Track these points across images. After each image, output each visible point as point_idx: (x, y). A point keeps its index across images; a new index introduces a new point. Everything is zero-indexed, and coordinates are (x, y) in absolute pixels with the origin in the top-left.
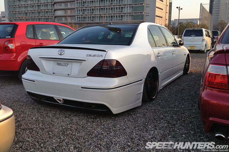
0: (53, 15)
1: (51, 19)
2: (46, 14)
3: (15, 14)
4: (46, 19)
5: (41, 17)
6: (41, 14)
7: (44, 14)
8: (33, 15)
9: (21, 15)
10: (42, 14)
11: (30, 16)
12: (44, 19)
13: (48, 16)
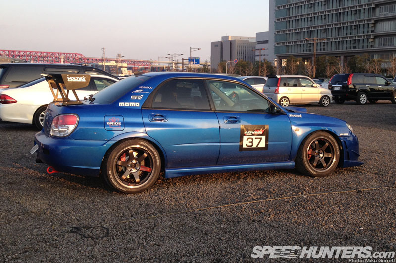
0: (372, 31)
1: (366, 41)
2: (353, 31)
3: (288, 36)
4: (353, 42)
5: (342, 38)
6: (343, 33)
7: (349, 31)
8: (324, 36)
9: (301, 37)
10: (345, 31)
11: (319, 38)
12: (349, 42)
13: (358, 36)
